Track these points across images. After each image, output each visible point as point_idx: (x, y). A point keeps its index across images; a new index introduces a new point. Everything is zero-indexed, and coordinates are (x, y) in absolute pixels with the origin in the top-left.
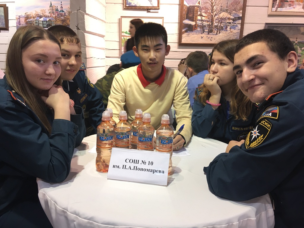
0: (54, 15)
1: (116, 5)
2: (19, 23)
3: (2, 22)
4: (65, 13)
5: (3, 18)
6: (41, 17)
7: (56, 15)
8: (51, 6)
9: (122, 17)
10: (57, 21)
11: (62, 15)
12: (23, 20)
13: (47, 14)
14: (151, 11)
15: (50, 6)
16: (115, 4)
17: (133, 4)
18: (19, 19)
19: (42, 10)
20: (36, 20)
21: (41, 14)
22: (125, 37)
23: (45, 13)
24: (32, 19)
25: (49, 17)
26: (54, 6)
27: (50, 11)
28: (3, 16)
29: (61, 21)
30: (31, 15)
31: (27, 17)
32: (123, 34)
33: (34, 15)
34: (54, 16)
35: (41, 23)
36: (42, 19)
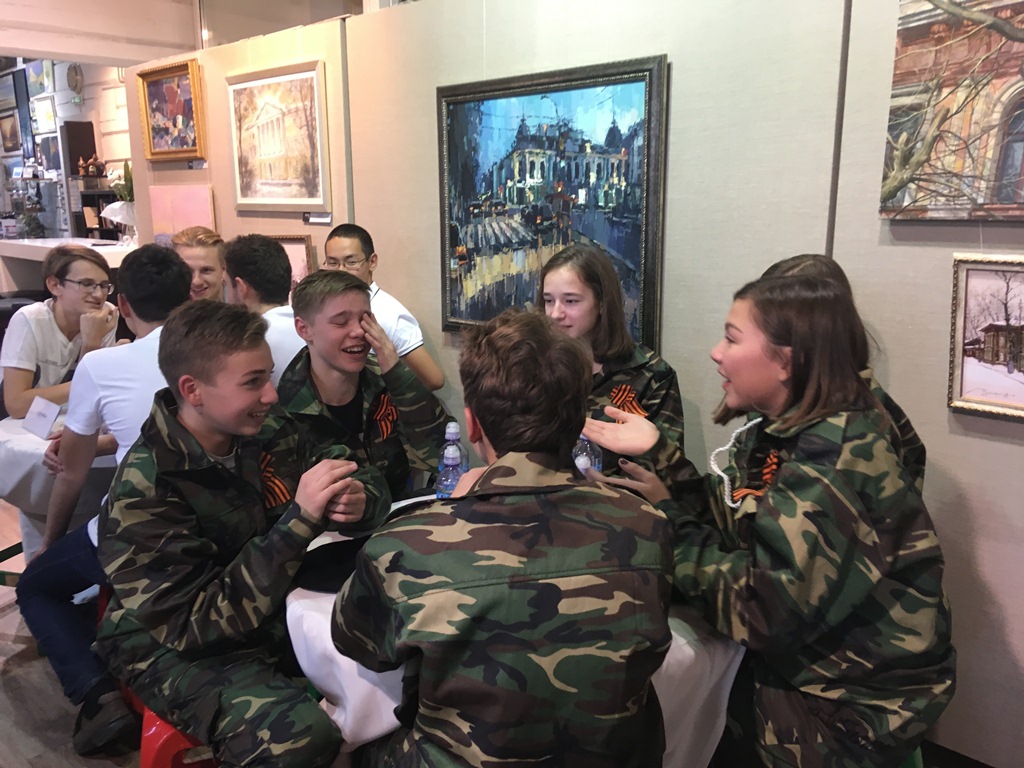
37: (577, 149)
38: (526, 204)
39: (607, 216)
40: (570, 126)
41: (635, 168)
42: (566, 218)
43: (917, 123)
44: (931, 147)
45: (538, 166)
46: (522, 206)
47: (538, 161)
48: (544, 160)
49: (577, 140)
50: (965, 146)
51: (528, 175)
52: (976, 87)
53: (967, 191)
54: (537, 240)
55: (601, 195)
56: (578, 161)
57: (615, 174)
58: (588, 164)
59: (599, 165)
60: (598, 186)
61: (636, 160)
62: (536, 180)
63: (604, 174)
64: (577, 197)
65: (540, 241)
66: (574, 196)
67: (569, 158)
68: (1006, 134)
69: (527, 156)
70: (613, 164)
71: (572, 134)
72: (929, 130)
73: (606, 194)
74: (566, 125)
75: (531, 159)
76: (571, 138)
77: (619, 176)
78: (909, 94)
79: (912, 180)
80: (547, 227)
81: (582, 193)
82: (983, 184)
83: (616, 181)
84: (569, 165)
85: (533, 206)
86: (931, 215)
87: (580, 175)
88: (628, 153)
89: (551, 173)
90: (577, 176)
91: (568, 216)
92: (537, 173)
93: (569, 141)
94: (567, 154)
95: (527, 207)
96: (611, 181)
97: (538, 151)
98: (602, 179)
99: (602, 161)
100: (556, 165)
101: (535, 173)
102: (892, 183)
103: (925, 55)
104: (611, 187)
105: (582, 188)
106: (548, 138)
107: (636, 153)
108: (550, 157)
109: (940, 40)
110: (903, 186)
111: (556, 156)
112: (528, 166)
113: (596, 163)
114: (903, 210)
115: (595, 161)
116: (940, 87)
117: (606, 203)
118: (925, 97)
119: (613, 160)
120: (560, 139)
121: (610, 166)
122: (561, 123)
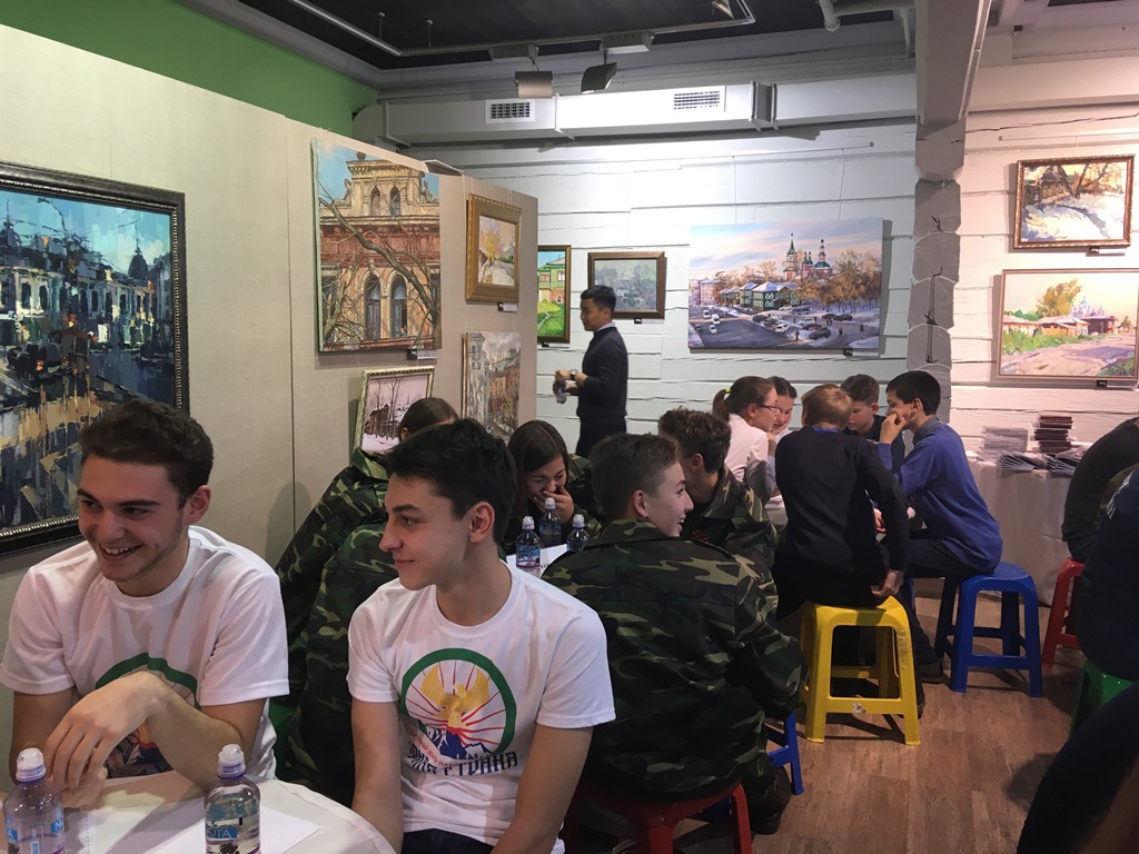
0: (797, 275)
1: (985, 238)
2: (698, 298)
3: (649, 298)
4: (831, 270)
5: (653, 287)
6: (759, 283)
7: (805, 275)
8: (792, 251)
9: (1006, 272)
10: (804, 290)
11: (821, 275)
12: (708, 292)
13: (779, 273)
14: (1102, 251)
15: (789, 253)
16: (983, 236)
17: (1042, 235)
18: (699, 288)
19: (764, 265)
20: (745, 291)
21: (762, 275)
22: (1013, 327)
23: (772, 271)
24: (734, 289)
25: (782, 281)
26: (801, 252)
27: (788, 265)
28: (652, 282)
29: (818, 289)
30: (732, 279)
31: (721, 284)
32: (1006, 319)
33: (739, 277)
34: (799, 278)
35: (760, 296)
36: (763, 288)
37: (94, 275)
38: (17, 343)
39: (134, 356)
40: (83, 244)
41: (163, 303)
42: (81, 360)
43: (335, 288)
44: (341, 305)
45: (35, 291)
46: (8, 348)
47: (36, 285)
48: (45, 283)
49: (93, 264)
50: (353, 308)
51: (18, 304)
52: (354, 270)
53: (357, 333)
54: (39, 394)
55: (127, 332)
56: (96, 289)
57: (142, 309)
58: (109, 295)
59: (123, 297)
60: (122, 321)
61: (163, 294)
62: (33, 311)
63: (129, 308)
64: (97, 334)
65: (43, 394)
66: (92, 333)
67: (83, 285)
68: (366, 300)
69: (17, 275)
70: (139, 297)
71: (86, 256)
72: (340, 294)
73: (133, 331)
74: (77, 243)
75: (24, 281)
76: (85, 260)
77: (146, 311)
78: (330, 269)
79: (336, 325)
80: (54, 375)
81: (103, 330)
82: (361, 329)
83: (143, 316)
84: (84, 294)
85: (30, 348)
86: (346, 347)
87: (100, 306)
88: (154, 287)
89: (58, 302)
90: (95, 308)
91: (85, 359)
92: (34, 300)
93: (82, 263)
94: (79, 279)
95: (19, 349)
96: (138, 316)
97: (36, 270)
98: (127, 313)
99: (125, 293)
100: (63, 291)
101: (32, 300)
102: (328, 327)
103: (333, 246)
104: (138, 322)
105: (102, 324)
106: (51, 256)
107: (163, 288)
108: (55, 281)
109: (339, 239)
110: (332, 330)
111: (65, 280)
112: (19, 291)
113: (119, 294)
114: (334, 345)
115: (119, 291)
116: (341, 267)
117: (133, 340)
118: (336, 272)
119: (139, 293)
120: (69, 259)
121: (135, 299)
122: (70, 240)
